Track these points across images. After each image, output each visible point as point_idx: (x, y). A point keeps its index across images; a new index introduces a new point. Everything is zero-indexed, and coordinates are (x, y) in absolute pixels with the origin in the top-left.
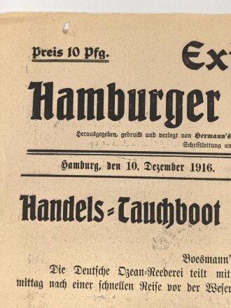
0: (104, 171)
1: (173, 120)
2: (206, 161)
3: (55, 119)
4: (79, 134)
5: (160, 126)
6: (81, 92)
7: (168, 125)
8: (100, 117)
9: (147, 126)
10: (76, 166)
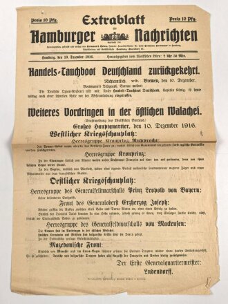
0: (57, 59)
1: (80, 42)
2: (91, 55)
3: (40, 42)
4: (48, 47)
5: (75, 44)
6: (48, 33)
7: (78, 43)
8: (55, 41)
9: (71, 44)
10: (47, 58)
